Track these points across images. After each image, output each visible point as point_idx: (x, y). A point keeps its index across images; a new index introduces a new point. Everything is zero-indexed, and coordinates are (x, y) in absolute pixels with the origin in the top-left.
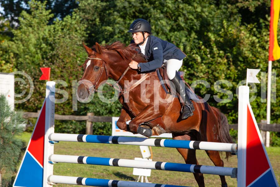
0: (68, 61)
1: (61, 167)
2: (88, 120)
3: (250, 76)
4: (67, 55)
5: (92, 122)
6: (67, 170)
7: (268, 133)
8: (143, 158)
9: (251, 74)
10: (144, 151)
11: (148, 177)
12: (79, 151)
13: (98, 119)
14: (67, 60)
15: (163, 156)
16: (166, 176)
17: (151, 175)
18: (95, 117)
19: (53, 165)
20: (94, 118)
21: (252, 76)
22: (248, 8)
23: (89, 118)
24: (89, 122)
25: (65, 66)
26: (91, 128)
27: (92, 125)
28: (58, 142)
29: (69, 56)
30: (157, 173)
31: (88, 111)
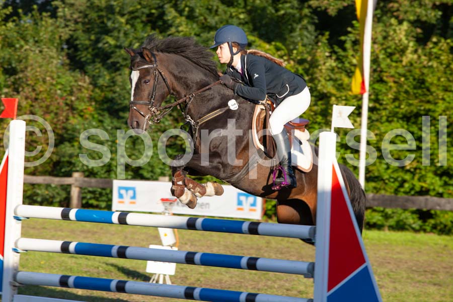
0: (42, 89)
1: (31, 259)
2: (73, 184)
3: (338, 117)
4: (41, 80)
5: (81, 188)
6: (40, 263)
8: (163, 246)
9: (340, 113)
10: (166, 235)
11: (171, 277)
12: (59, 233)
13: (91, 183)
15: (194, 243)
16: (200, 275)
17: (175, 274)
18: (86, 179)
19: (19, 254)
20: (85, 182)
21: (341, 116)
22: (326, 9)
23: (76, 180)
24: (76, 187)
25: (37, 97)
26: (79, 196)
27: (80, 193)
28: (28, 218)
29: (44, 81)
30: (185, 270)
31: (74, 169)
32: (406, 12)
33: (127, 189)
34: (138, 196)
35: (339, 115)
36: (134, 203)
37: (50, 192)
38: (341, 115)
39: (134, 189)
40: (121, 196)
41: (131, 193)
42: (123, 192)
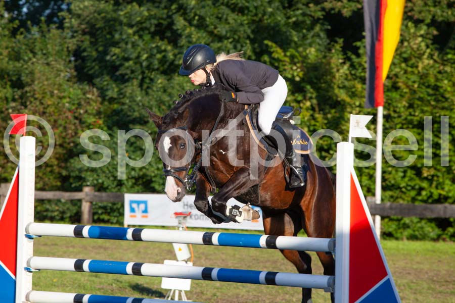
0: (49, 103)
1: (43, 277)
2: (84, 199)
3: (355, 126)
4: (48, 93)
5: (91, 203)
6: (52, 281)
7: (378, 218)
8: (178, 261)
9: (358, 123)
10: (180, 250)
11: (186, 292)
12: (71, 249)
13: (102, 197)
14: (49, 101)
16: (215, 290)
17: (191, 289)
18: (97, 193)
19: (31, 274)
20: (95, 196)
23: (87, 195)
24: (86, 201)
25: (45, 110)
26: (90, 211)
27: (91, 207)
28: (40, 236)
29: (52, 95)
30: (201, 285)
31: (84, 184)
32: (420, 12)
33: (138, 203)
34: (149, 210)
35: (356, 124)
36: (146, 217)
37: (60, 207)
38: (358, 125)
39: (145, 203)
40: (132, 210)
41: (142, 206)
42: (134, 206)
